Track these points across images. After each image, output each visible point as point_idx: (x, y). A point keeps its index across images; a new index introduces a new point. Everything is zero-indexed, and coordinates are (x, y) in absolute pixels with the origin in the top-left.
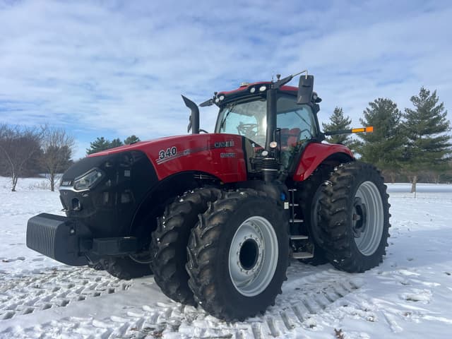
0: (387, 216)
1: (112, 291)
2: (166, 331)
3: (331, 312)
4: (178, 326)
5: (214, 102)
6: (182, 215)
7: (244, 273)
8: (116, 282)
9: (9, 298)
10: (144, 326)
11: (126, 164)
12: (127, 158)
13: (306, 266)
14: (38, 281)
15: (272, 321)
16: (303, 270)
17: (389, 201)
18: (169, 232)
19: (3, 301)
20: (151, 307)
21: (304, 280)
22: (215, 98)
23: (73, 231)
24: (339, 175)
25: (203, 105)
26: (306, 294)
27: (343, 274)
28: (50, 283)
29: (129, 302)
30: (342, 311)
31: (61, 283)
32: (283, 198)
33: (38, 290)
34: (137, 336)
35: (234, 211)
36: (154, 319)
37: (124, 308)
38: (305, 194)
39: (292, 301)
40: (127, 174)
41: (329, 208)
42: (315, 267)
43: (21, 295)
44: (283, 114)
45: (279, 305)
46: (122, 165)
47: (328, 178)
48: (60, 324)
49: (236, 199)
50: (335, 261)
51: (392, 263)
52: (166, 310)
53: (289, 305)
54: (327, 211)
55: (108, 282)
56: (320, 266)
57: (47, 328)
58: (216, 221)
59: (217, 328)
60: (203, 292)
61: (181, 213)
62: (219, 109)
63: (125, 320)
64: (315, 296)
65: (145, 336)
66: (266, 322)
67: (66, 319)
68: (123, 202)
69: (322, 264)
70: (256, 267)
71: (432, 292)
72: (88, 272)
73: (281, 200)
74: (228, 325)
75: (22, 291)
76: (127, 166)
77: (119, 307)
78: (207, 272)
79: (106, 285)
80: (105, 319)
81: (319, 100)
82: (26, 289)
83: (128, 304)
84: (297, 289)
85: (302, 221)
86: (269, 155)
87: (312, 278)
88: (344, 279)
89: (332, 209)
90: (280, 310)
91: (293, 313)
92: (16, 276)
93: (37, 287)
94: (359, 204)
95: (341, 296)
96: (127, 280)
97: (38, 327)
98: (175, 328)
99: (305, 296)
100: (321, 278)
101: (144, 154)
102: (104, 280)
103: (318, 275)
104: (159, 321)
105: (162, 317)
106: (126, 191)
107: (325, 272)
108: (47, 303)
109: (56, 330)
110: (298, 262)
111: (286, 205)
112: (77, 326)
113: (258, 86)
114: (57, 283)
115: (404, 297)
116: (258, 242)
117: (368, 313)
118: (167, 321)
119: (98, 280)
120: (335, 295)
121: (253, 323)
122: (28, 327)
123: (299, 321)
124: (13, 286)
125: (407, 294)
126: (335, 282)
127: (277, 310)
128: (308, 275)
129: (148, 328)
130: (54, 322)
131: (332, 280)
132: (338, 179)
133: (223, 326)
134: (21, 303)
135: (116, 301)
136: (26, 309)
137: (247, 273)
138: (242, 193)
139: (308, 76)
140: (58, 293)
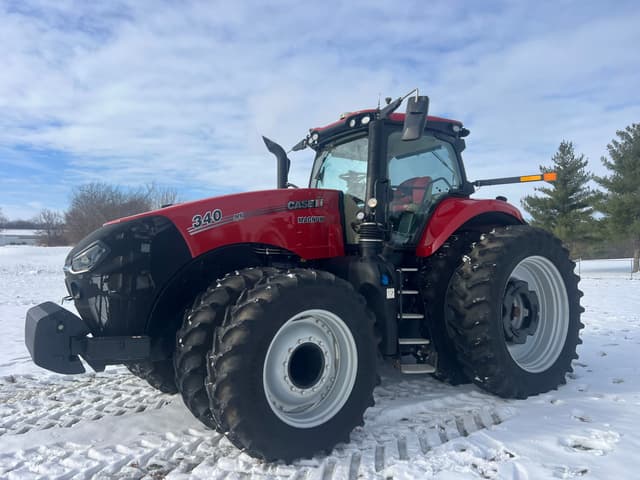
0: (576, 310)
1: (142, 409)
2: (176, 470)
3: (433, 459)
4: (196, 465)
5: (307, 143)
6: (214, 306)
7: (297, 393)
8: (156, 397)
9: (14, 413)
10: (152, 461)
11: (145, 234)
12: (147, 227)
13: (441, 385)
14: (63, 391)
15: (333, 467)
16: (431, 391)
17: (580, 286)
18: (194, 331)
19: (4, 416)
20: (176, 435)
21: (421, 406)
22: (308, 138)
23: (61, 327)
24: (483, 246)
25: (296, 149)
26: (412, 428)
27: (492, 399)
28: (74, 395)
29: (152, 426)
30: (451, 458)
31: (87, 395)
32: (386, 281)
33: (54, 403)
34: (133, 476)
35: (271, 303)
36: (171, 452)
37: (143, 434)
38: (434, 276)
39: (383, 438)
40: (146, 248)
41: (464, 297)
42: (451, 387)
43: (31, 408)
44: (415, 156)
45: (359, 442)
46: (137, 236)
47: (468, 251)
48: (48, 451)
49: (278, 285)
50: (477, 378)
51: (583, 387)
52: (195, 439)
53: (375, 444)
54: (461, 303)
55: (146, 396)
56: (461, 386)
57: (30, 456)
58: (245, 316)
59: (247, 472)
60: (223, 418)
61: (212, 305)
62: (315, 153)
63: (130, 452)
64: (424, 432)
65: (142, 477)
66: (321, 468)
67: (60, 445)
68: (138, 287)
69: (463, 383)
70: (319, 386)
71: (621, 435)
72: (130, 381)
73: (382, 285)
74: (265, 468)
75: (35, 404)
76: (145, 238)
77: (136, 431)
78: (226, 390)
79: (140, 401)
80: (108, 448)
81: (465, 133)
82: (41, 400)
83: (149, 429)
84: (404, 419)
85: (421, 317)
86: (367, 218)
87: (438, 403)
88: (487, 408)
89: (468, 299)
90: (356, 450)
91: (374, 457)
92: (42, 383)
93: (55, 399)
94: (523, 291)
95: (465, 434)
96: (172, 394)
97: (19, 454)
98: (190, 468)
99: (408, 431)
100: (452, 405)
101: (170, 222)
102: (143, 393)
103: (449, 400)
104: (175, 457)
105: (182, 451)
106: (143, 272)
107: (462, 396)
108: (53, 421)
109: (40, 458)
110: (431, 379)
111: (390, 293)
112: (68, 455)
113: (359, 117)
114: (83, 394)
115: (570, 442)
116: (324, 347)
117: (492, 464)
118: (185, 457)
119: (137, 392)
120: (456, 431)
121: (303, 468)
122: (7, 453)
123: (374, 470)
124: (29, 397)
125: (574, 437)
126: (470, 412)
127: (352, 449)
128: (431, 399)
129: (155, 466)
130: (43, 448)
131: (467, 408)
132: (482, 254)
133: (256, 469)
134: (21, 420)
135: (135, 425)
136: (22, 428)
137: (302, 392)
138: (291, 276)
139: (420, 98)
140: (75, 409)
